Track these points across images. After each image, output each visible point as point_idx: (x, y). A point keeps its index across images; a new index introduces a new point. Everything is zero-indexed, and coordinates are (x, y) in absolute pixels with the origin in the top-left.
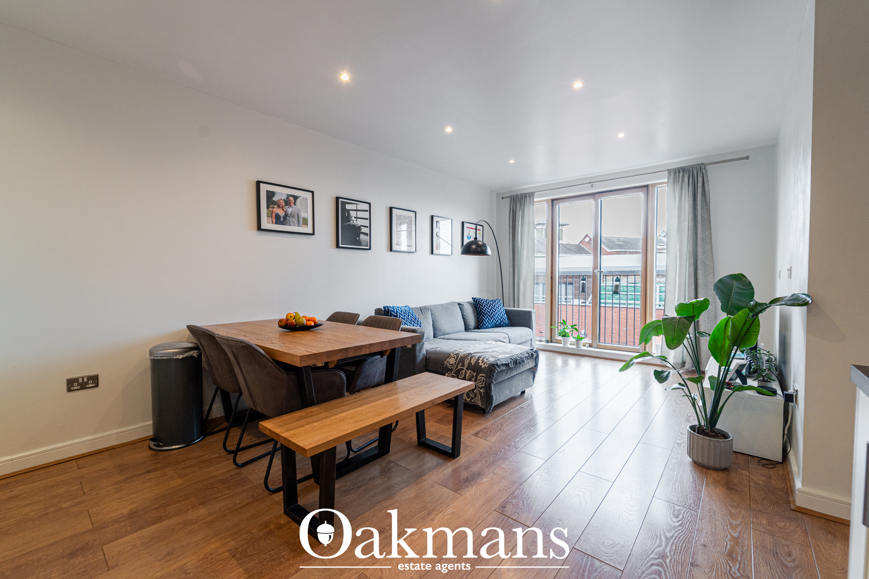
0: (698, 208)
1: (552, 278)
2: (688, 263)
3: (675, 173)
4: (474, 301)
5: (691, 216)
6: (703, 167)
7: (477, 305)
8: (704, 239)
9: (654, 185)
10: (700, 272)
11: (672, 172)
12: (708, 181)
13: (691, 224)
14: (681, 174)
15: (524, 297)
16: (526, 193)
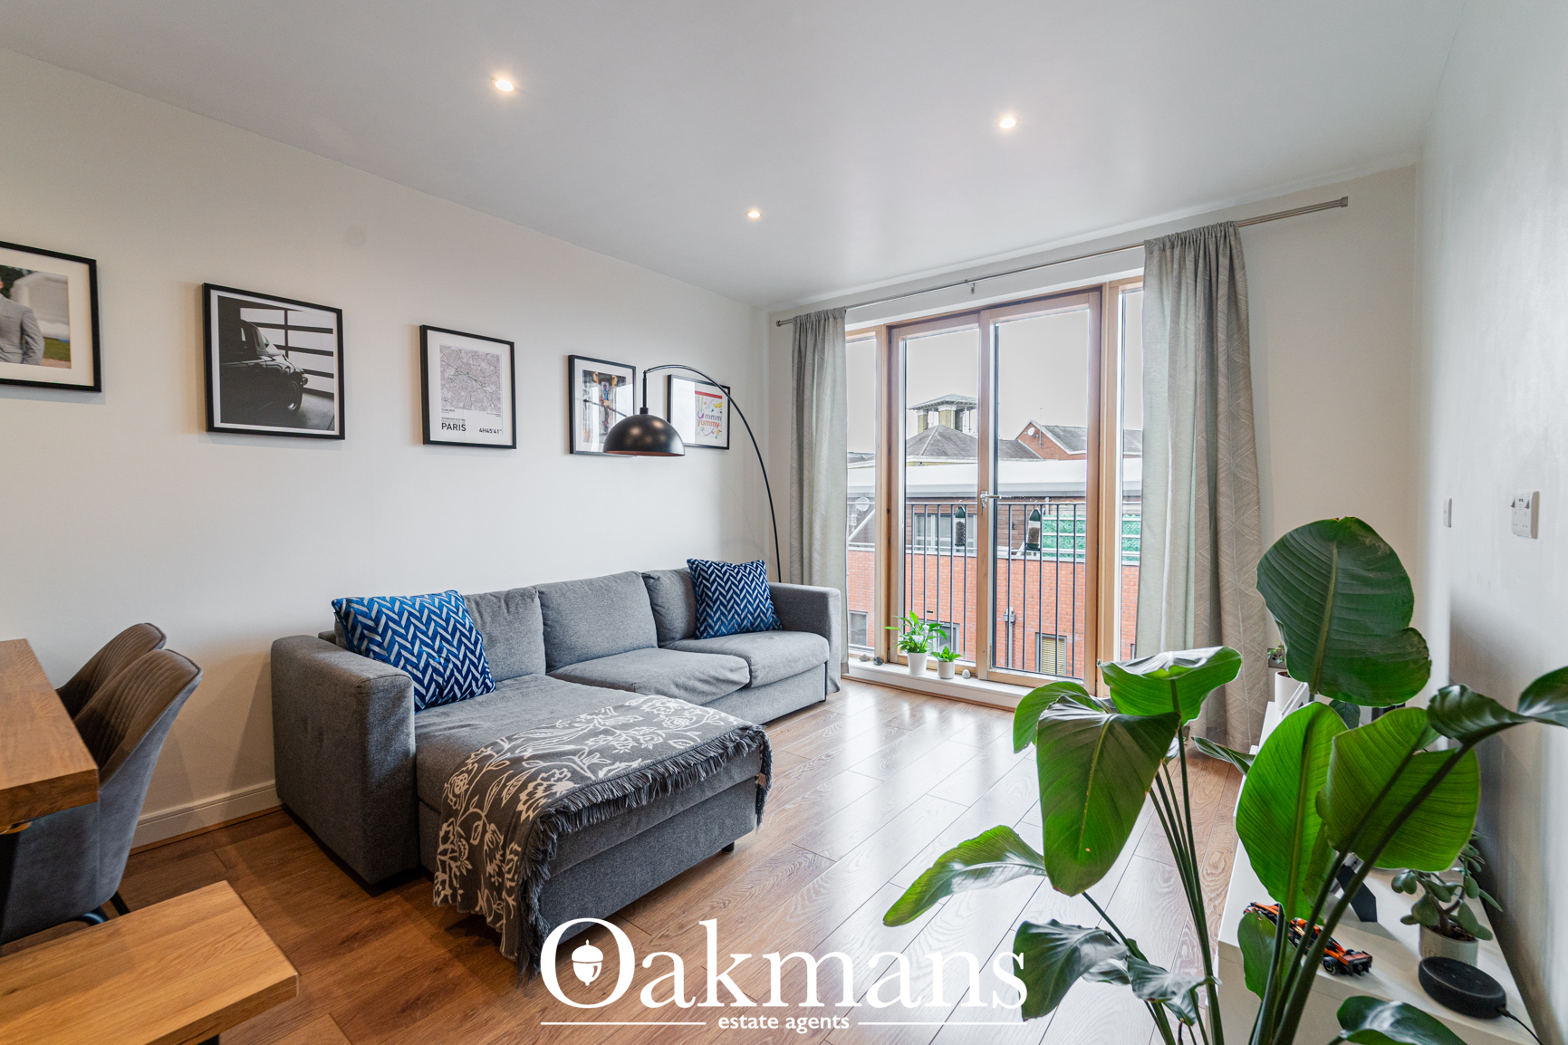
0: (1220, 335)
1: (889, 511)
2: (1194, 478)
3: (1164, 250)
4: (691, 568)
5: (1202, 355)
6: (1231, 230)
7: (698, 579)
8: (1233, 417)
9: (1114, 285)
10: (1223, 501)
11: (1156, 248)
12: (1244, 268)
13: (1202, 378)
14: (1177, 251)
15: (823, 555)
16: (827, 311)
